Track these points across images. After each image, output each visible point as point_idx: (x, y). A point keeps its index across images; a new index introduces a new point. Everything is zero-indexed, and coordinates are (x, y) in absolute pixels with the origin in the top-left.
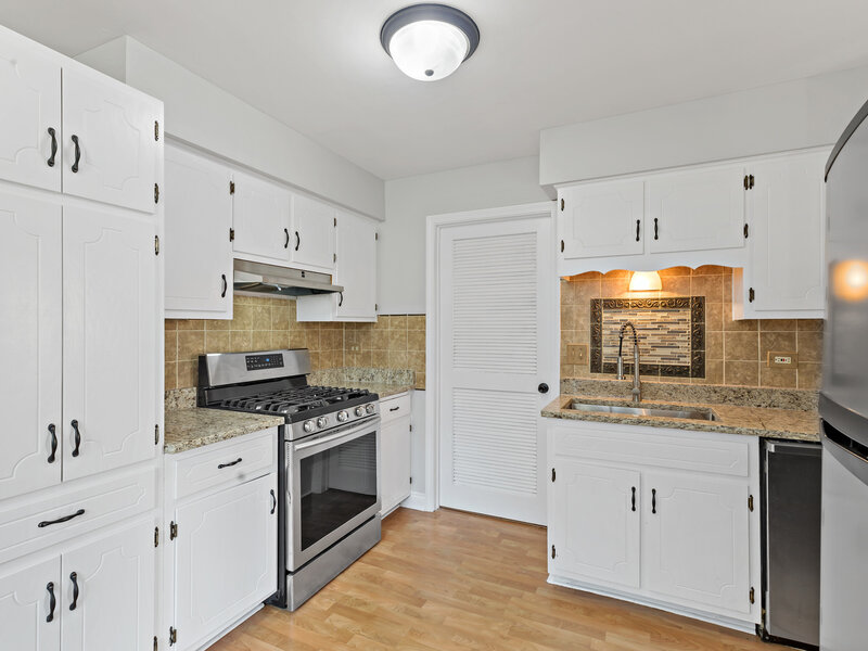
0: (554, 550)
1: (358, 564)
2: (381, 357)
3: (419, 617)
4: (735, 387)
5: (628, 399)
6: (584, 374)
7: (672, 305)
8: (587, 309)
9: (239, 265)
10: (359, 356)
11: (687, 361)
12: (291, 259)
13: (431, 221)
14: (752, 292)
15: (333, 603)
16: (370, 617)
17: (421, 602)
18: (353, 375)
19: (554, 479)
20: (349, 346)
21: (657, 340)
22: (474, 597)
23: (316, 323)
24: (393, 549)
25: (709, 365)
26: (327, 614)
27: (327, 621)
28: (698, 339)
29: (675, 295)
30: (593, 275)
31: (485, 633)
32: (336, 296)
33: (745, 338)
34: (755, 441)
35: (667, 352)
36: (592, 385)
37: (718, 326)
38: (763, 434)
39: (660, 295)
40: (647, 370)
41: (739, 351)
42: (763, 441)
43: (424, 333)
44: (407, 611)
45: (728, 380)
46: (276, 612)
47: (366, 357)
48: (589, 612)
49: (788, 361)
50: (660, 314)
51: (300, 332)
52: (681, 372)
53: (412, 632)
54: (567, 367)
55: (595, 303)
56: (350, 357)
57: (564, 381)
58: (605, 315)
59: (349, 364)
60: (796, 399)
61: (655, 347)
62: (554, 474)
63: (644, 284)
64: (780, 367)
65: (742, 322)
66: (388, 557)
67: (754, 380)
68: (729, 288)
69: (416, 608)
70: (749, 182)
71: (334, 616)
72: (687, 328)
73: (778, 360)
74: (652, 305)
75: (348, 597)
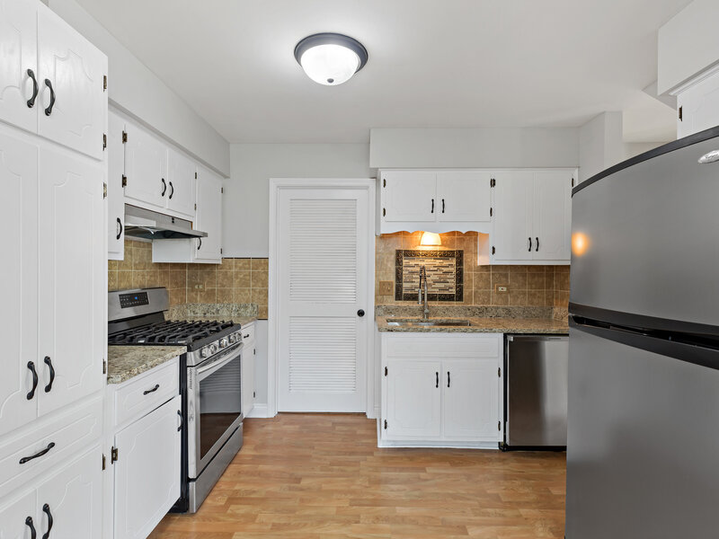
0: (386, 423)
1: (232, 466)
2: (225, 294)
3: (301, 490)
4: (479, 306)
5: (420, 317)
6: (391, 302)
7: (445, 255)
8: (393, 257)
9: (130, 209)
10: (203, 294)
11: (453, 291)
12: (166, 207)
13: (273, 183)
14: (494, 248)
15: (226, 498)
16: (263, 500)
17: (298, 480)
18: (197, 310)
19: (386, 374)
20: (192, 285)
21: (436, 278)
22: (335, 467)
23: (166, 264)
24: (255, 449)
25: (465, 293)
26: (226, 507)
27: (229, 511)
28: (460, 277)
29: (447, 249)
30: (404, 233)
31: (353, 487)
32: (196, 241)
33: (484, 276)
34: (501, 336)
35: (442, 285)
36: (397, 309)
37: (470, 269)
38: (505, 332)
39: (438, 248)
40: (432, 297)
41: (481, 284)
42: (505, 336)
43: (267, 273)
44: (290, 489)
45: (475, 302)
46: (177, 518)
47: (210, 294)
48: (411, 459)
49: (505, 289)
50: (438, 261)
51: (155, 272)
52: (449, 298)
53: (302, 500)
54: (380, 297)
55: (398, 252)
56: (193, 294)
57: (377, 307)
58: (405, 261)
59: (192, 300)
60: (508, 311)
61: (435, 282)
62: (386, 370)
63: (430, 241)
64: (501, 293)
65: (482, 266)
66: (254, 456)
67: (488, 302)
68: (476, 246)
69: (297, 485)
70: (493, 183)
71: (233, 507)
72: (453, 269)
73: (500, 289)
74: (434, 255)
75: (237, 491)
